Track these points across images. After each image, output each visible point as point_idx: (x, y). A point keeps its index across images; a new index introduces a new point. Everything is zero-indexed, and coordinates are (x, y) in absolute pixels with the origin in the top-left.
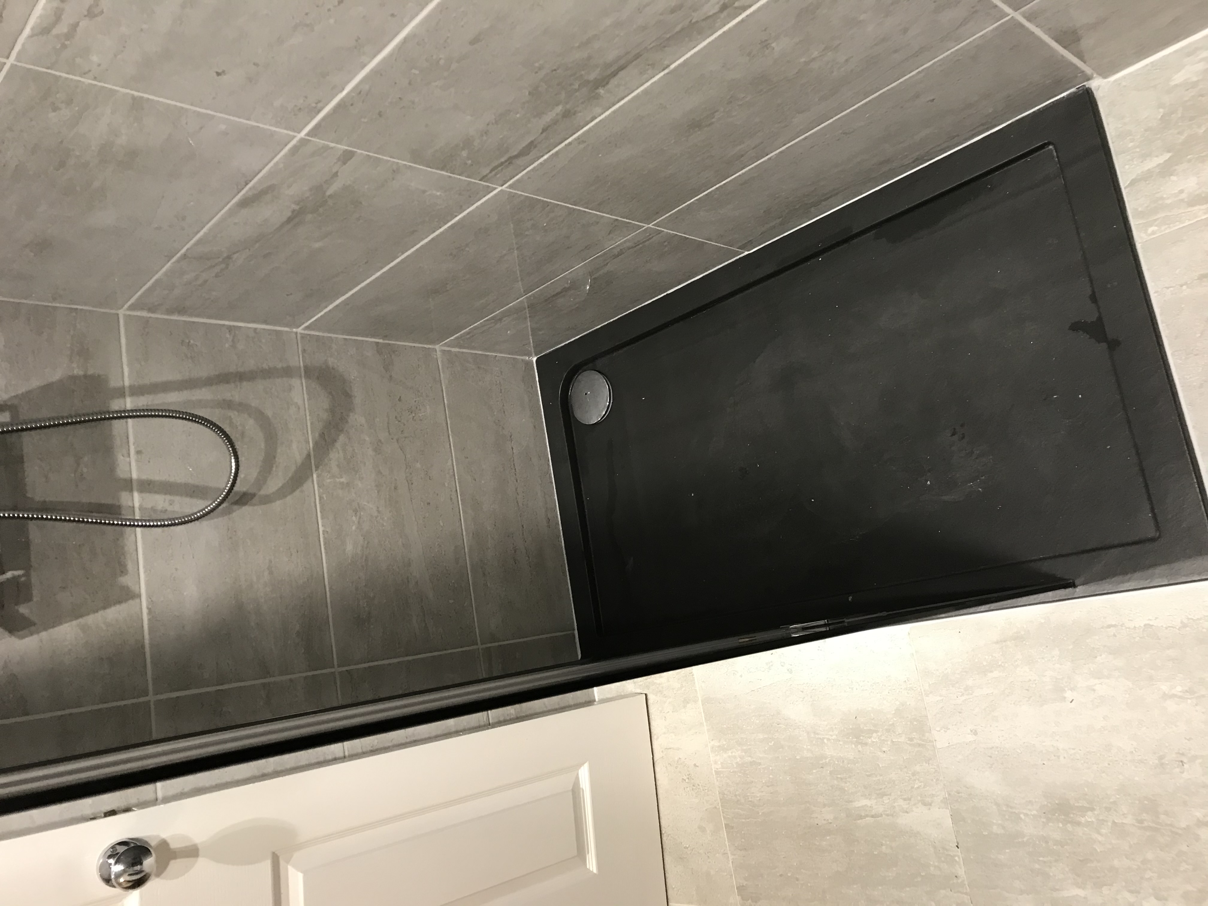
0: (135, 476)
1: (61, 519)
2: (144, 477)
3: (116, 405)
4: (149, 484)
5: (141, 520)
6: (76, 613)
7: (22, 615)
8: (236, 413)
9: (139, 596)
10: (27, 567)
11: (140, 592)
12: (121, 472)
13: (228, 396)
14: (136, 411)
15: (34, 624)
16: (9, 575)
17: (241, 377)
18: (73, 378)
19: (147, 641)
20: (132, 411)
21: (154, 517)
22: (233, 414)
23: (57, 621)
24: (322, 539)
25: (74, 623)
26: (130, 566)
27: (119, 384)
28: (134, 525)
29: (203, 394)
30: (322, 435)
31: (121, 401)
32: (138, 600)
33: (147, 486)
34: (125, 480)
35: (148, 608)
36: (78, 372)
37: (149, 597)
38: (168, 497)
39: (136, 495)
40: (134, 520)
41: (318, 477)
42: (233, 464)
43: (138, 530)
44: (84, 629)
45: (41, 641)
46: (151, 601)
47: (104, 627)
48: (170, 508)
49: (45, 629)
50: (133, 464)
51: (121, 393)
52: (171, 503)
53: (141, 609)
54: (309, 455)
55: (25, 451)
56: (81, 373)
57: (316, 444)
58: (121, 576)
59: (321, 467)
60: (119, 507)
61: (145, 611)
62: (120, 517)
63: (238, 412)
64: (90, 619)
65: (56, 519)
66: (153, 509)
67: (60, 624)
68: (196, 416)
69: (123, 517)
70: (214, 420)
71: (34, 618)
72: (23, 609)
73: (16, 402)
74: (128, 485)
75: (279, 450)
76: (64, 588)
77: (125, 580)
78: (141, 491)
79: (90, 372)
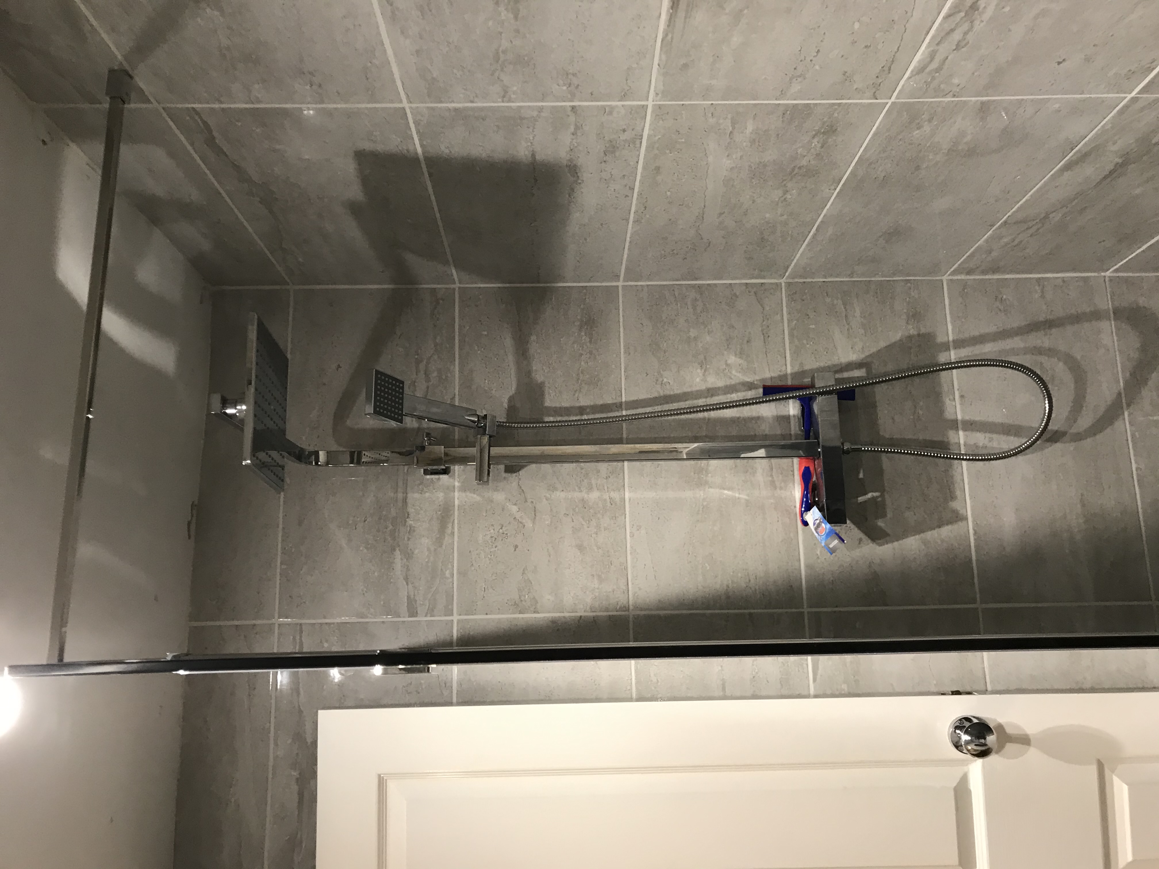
0: (959, 417)
1: (904, 453)
2: (967, 418)
3: (943, 358)
4: (972, 424)
5: (966, 455)
6: (919, 529)
7: (881, 529)
8: (1047, 358)
9: (966, 519)
10: (882, 491)
11: (967, 515)
12: (949, 414)
13: (1038, 343)
14: (960, 362)
15: (888, 535)
16: (870, 495)
17: (1049, 324)
18: (910, 337)
19: (974, 558)
20: (957, 362)
21: (976, 452)
22: (1043, 359)
23: (904, 534)
24: (1135, 477)
25: (917, 537)
26: (958, 493)
27: (945, 339)
28: (960, 459)
29: (1017, 342)
30: (1133, 374)
31: (947, 353)
32: (964, 522)
33: (970, 426)
34: (952, 421)
35: (974, 530)
36: (913, 332)
37: (974, 521)
38: (988, 435)
39: (961, 433)
40: (960, 454)
41: (1129, 415)
42: (1047, 405)
43: (964, 463)
44: (925, 542)
45: (894, 549)
46: (976, 525)
47: (939, 542)
48: (989, 445)
49: (897, 541)
50: (958, 407)
51: (945, 346)
52: (991, 440)
53: (968, 531)
54: (1119, 394)
55: (877, 399)
56: (915, 333)
57: (1126, 383)
58: (951, 501)
59: (1132, 406)
60: (948, 443)
61: (971, 532)
62: (949, 451)
63: (1049, 357)
64: (931, 535)
65: (901, 452)
66: (976, 446)
67: (907, 537)
68: (1011, 363)
69: (952, 452)
70: (1027, 365)
71: (889, 531)
72: (881, 523)
73: (869, 360)
74: (954, 424)
75: (1088, 391)
76: (909, 508)
77: (955, 505)
78: (964, 430)
79: (923, 331)
